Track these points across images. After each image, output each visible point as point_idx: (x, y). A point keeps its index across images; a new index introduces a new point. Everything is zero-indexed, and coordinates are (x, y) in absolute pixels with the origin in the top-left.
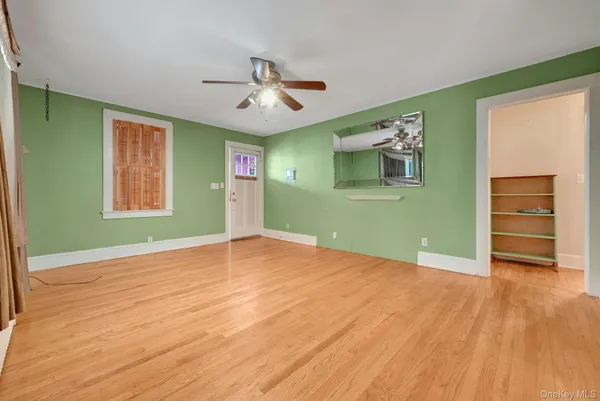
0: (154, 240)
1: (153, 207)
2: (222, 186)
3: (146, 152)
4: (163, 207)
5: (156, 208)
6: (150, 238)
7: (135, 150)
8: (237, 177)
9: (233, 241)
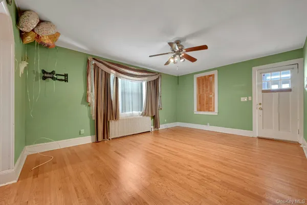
0: (210, 125)
1: (209, 111)
2: (250, 99)
3: (207, 87)
4: (214, 111)
5: (211, 111)
6: (208, 124)
7: (203, 87)
8: (264, 91)
9: (259, 138)
